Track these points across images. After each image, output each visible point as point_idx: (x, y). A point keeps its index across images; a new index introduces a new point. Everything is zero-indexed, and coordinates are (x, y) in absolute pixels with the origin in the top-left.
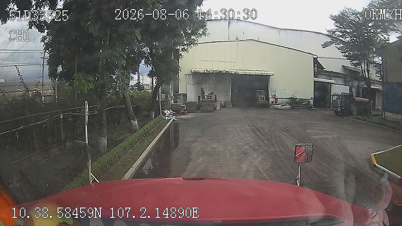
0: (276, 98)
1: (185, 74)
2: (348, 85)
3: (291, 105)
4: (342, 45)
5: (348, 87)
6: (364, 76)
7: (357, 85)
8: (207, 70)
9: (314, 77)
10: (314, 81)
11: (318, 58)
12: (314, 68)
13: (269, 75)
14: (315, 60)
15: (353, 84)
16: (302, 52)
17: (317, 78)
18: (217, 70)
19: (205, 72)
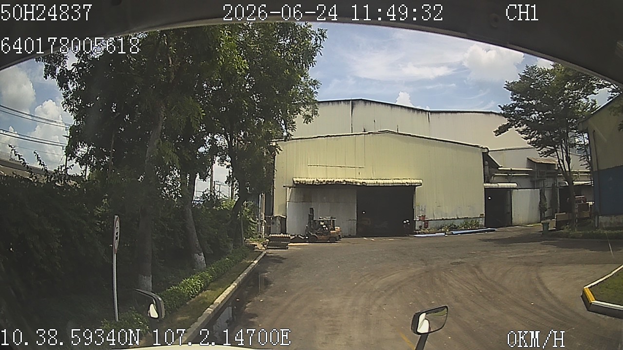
0: (426, 220)
1: (284, 186)
7: (552, 184)
8: (317, 180)
9: (484, 182)
10: (485, 188)
11: (489, 153)
12: (484, 167)
13: (414, 186)
14: (486, 156)
15: (545, 185)
16: (464, 146)
17: (489, 183)
18: (334, 180)
19: (315, 183)
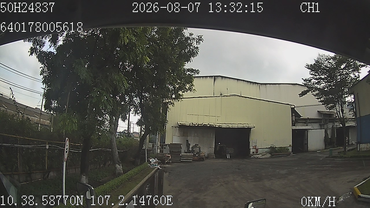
0: (257, 148)
1: (172, 126)
2: (324, 128)
3: (271, 154)
4: (317, 92)
5: (324, 130)
6: (339, 117)
7: (332, 126)
8: (192, 123)
9: (292, 126)
10: (292, 129)
11: (295, 108)
12: (292, 117)
13: (250, 128)
14: (293, 110)
15: (328, 127)
16: (280, 104)
17: (295, 126)
18: (202, 124)
19: (191, 125)
